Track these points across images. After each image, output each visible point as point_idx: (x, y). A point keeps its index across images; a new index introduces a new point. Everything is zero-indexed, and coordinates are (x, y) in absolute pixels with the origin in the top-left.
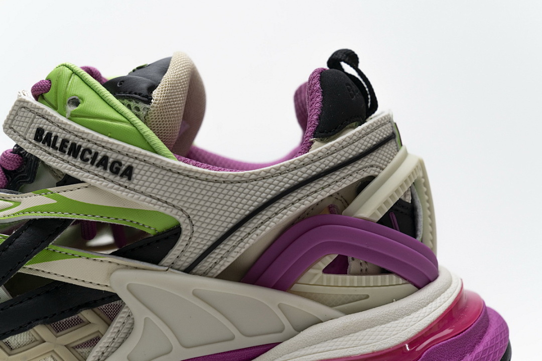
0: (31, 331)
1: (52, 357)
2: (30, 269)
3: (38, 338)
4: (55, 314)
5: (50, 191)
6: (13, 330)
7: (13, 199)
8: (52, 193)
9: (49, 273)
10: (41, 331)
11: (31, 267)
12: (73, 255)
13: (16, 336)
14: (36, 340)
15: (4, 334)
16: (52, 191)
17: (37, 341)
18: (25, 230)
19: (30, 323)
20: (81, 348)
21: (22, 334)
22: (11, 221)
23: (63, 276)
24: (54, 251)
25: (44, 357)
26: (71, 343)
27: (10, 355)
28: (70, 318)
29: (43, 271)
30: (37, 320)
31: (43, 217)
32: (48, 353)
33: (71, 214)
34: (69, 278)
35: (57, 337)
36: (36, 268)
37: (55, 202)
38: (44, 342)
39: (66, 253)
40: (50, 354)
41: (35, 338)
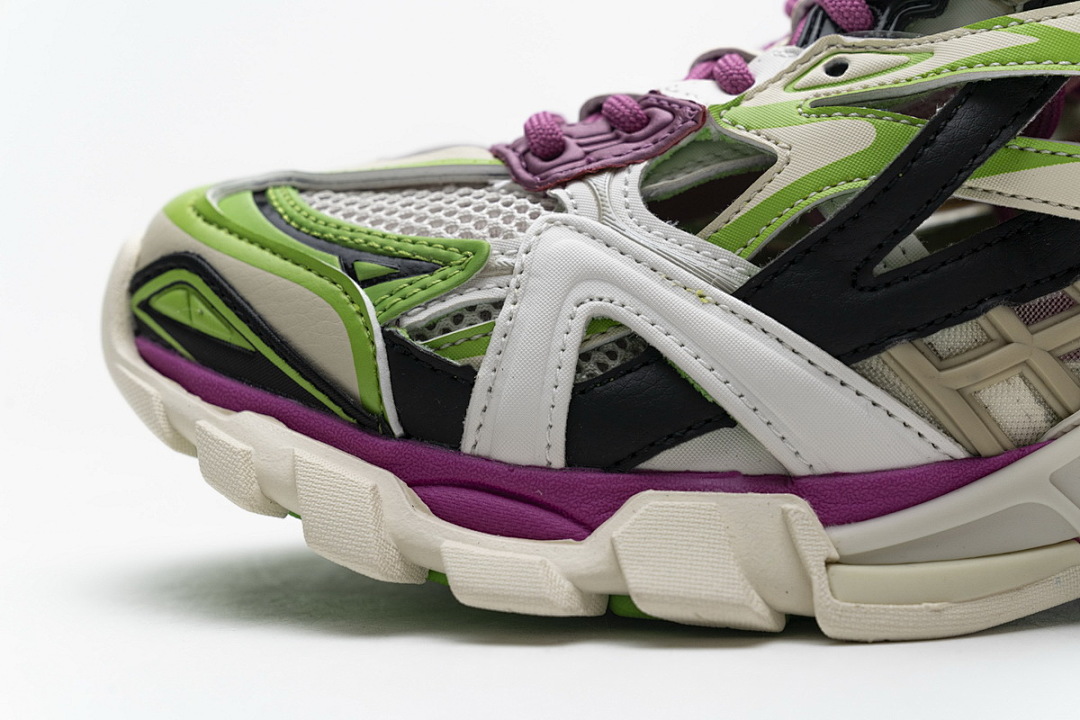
0: (981, 320)
1: (1022, 376)
2: (971, 188)
3: (993, 334)
4: (1023, 286)
5: (1013, 20)
6: (949, 316)
7: (906, 48)
8: (1021, 24)
9: (1013, 196)
10: (1002, 318)
11: (973, 185)
12: (1069, 156)
13: (953, 329)
14: (990, 340)
15: (932, 323)
16: (1022, 19)
17: (992, 340)
18: (962, 105)
19: (981, 301)
20: (1075, 360)
21: (964, 325)
22: (918, 90)
23: (1046, 202)
24: (1022, 149)
25: (1006, 376)
26: (1058, 348)
27: (940, 370)
28: (1048, 297)
29: (1000, 193)
30: (994, 295)
31: (1007, 75)
32: (1016, 366)
33: (1074, 64)
34: (1061, 205)
35: (1033, 333)
36: (984, 187)
37: (1035, 40)
38: (1008, 342)
39: (1053, 153)
40: (1018, 371)
41: (987, 335)
